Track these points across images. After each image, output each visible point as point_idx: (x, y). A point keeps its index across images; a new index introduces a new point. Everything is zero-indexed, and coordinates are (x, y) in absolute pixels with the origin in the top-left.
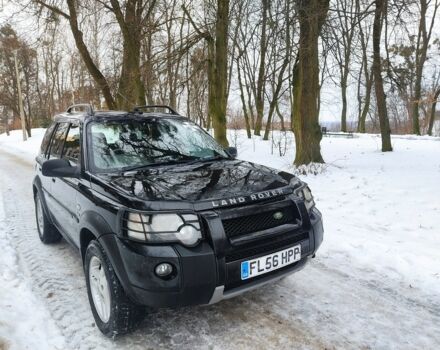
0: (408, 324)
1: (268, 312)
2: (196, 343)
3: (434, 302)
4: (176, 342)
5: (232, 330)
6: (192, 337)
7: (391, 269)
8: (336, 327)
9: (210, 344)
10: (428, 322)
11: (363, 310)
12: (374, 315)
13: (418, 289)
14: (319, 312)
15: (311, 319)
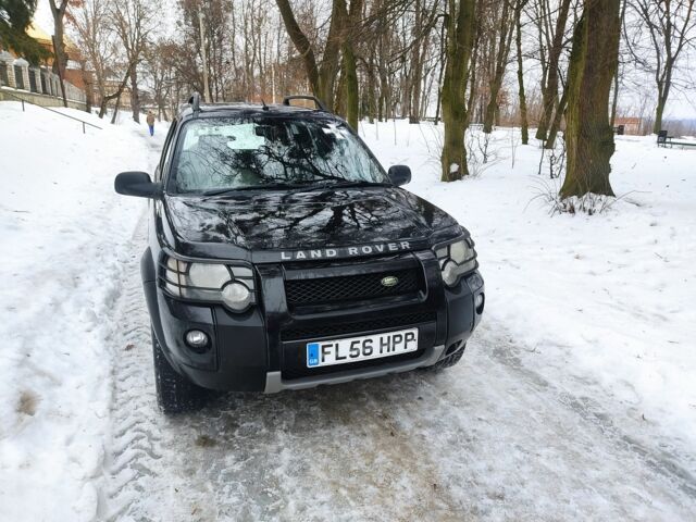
0: (593, 474)
1: (385, 417)
2: (264, 439)
3: (668, 450)
4: (241, 434)
5: (321, 431)
6: (264, 431)
7: (628, 384)
8: (472, 456)
9: (281, 444)
10: (630, 477)
11: (533, 439)
12: (544, 451)
13: (654, 424)
14: (460, 430)
15: (441, 437)
